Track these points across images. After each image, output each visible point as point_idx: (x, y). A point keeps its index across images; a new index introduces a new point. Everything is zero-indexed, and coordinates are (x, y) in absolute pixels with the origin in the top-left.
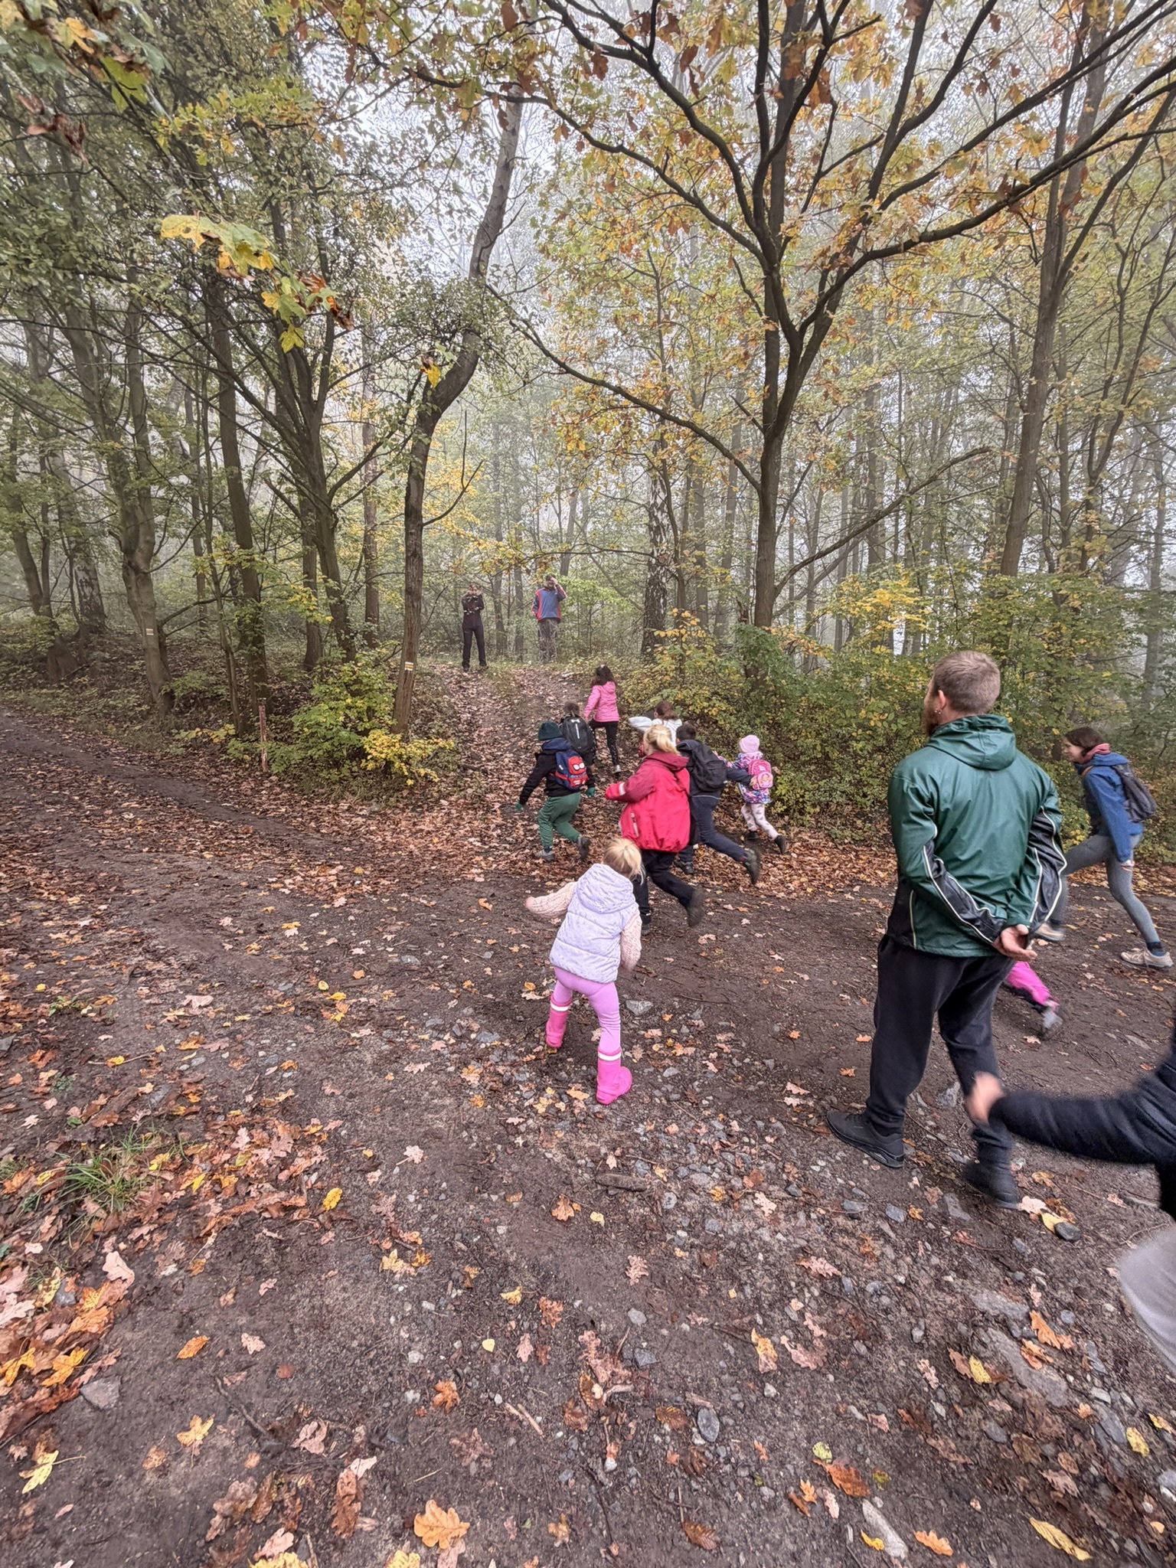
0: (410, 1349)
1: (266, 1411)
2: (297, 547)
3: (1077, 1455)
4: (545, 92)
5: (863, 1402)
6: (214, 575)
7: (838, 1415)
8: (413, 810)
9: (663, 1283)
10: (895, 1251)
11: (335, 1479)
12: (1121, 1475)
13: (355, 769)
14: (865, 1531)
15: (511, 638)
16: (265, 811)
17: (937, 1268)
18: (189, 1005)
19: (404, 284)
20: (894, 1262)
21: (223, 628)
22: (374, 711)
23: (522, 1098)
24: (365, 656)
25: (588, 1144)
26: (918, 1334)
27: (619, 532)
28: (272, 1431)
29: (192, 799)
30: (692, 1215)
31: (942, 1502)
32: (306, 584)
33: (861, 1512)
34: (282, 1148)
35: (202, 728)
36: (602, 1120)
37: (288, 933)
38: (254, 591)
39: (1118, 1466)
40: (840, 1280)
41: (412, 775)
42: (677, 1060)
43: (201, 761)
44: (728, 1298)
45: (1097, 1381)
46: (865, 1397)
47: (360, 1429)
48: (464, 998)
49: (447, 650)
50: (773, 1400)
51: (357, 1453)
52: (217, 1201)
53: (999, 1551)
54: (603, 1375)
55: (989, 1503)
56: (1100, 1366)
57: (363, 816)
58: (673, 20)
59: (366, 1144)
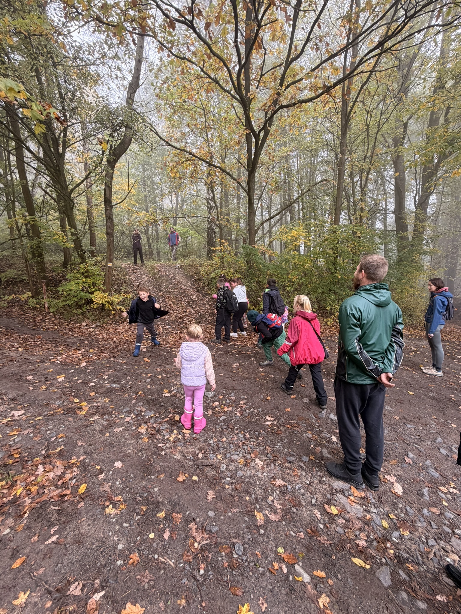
0: (118, 544)
1: (55, 582)
2: (57, 215)
3: (366, 533)
4: (152, 33)
5: (295, 529)
6: (18, 227)
7: (286, 535)
8: (115, 324)
9: (221, 499)
10: (306, 472)
11: (87, 604)
12: (380, 536)
13: (89, 308)
14: (296, 576)
15: (155, 252)
16: (48, 329)
17: (320, 476)
18: (13, 415)
19: (98, 106)
20: (305, 476)
21: (23, 251)
22: (96, 284)
23: (164, 436)
24: (90, 261)
25: (191, 450)
26: (314, 501)
27: (196, 209)
28: (57, 590)
29: (12, 326)
30: (232, 471)
31: (322, 559)
32: (62, 231)
33: (294, 569)
34: (59, 471)
35: (15, 294)
36: (196, 440)
37: (60, 380)
38: (37, 234)
39: (379, 534)
40: (286, 486)
41: (114, 309)
42: (225, 413)
43: (16, 309)
44: (246, 500)
45: (372, 506)
46: (296, 527)
47: (97, 581)
48: (139, 399)
49: (127, 257)
50: (264, 535)
51: (96, 591)
52: (29, 498)
53: (341, 572)
54: (198, 539)
55: (338, 556)
56: (373, 501)
57: (93, 328)
58: (200, 12)
59: (97, 464)
